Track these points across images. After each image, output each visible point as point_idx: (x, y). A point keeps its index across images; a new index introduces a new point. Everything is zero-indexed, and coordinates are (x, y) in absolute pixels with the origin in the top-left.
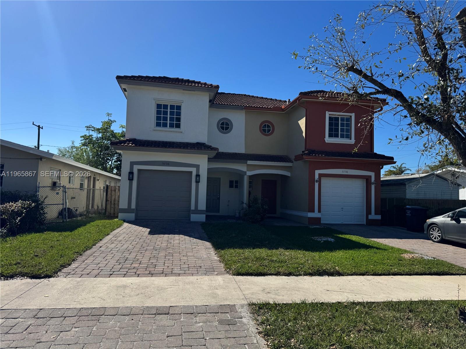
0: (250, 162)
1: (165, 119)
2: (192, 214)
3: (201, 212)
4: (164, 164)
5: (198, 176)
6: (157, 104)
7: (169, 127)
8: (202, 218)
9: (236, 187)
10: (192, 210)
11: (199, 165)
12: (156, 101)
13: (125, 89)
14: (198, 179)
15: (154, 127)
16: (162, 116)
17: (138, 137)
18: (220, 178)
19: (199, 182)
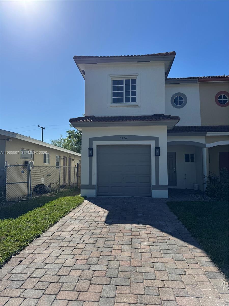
0: (209, 134)
1: (121, 94)
2: (153, 189)
3: (163, 188)
4: (122, 138)
5: (157, 149)
6: (113, 81)
7: (125, 102)
8: (165, 194)
9: (192, 160)
10: (153, 186)
11: (158, 138)
12: (112, 77)
13: (83, 70)
14: (157, 152)
15: (111, 104)
16: (118, 91)
17: (97, 115)
18: (175, 153)
19: (159, 155)
